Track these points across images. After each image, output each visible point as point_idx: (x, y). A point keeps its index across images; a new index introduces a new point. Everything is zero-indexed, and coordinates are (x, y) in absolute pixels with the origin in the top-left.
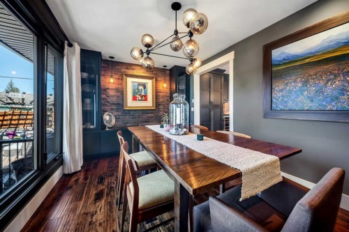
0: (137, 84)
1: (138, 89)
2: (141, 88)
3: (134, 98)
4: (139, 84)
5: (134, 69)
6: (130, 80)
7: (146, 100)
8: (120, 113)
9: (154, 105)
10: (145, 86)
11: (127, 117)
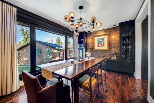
0: (99, 39)
1: (100, 41)
2: (101, 40)
3: (98, 46)
4: (100, 39)
5: (98, 33)
6: (96, 38)
7: (104, 46)
8: (93, 52)
9: (108, 48)
10: (103, 40)
11: (95, 54)
